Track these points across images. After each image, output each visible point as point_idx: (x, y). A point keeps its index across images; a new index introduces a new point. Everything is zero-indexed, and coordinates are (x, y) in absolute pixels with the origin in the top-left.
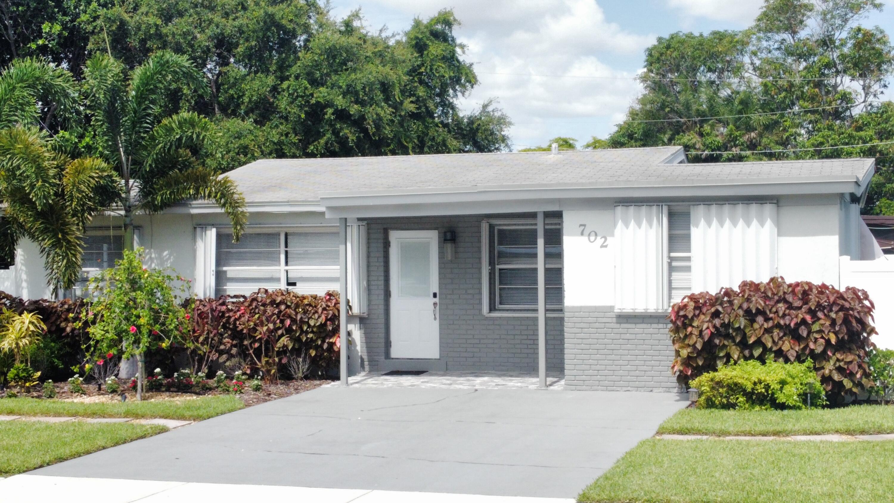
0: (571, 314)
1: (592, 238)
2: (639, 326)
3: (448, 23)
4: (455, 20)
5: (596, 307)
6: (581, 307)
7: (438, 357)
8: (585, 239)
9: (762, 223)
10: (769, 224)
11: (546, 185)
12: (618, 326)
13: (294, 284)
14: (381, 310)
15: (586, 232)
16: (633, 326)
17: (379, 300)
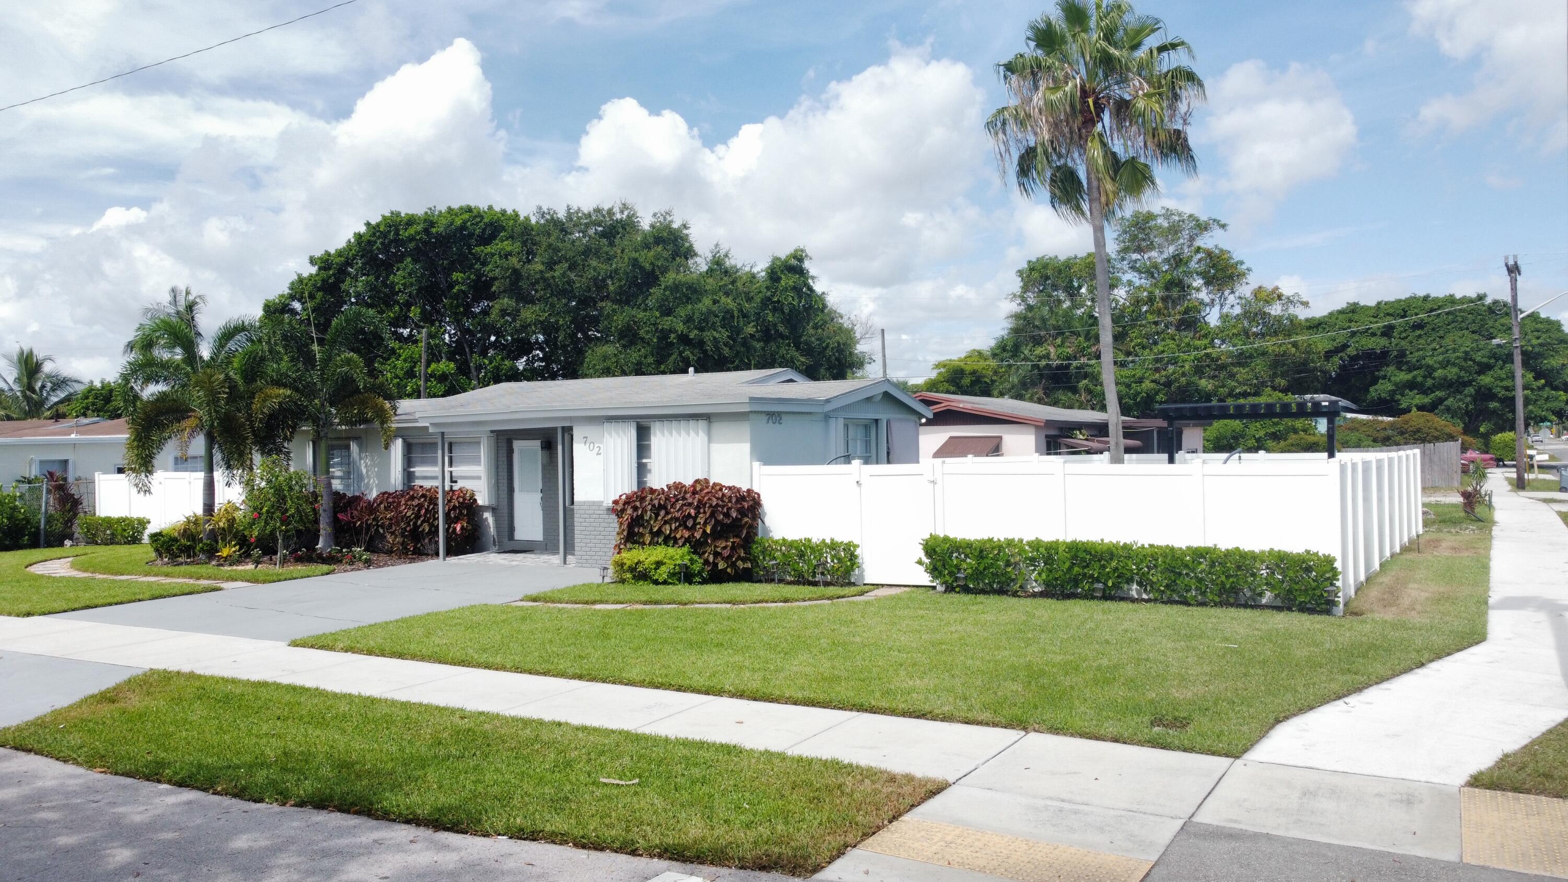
0: (578, 507)
1: (591, 447)
3: (801, 260)
4: (806, 256)
5: (593, 502)
6: (586, 502)
7: (541, 539)
8: (586, 447)
12: (607, 517)
13: (456, 482)
14: (505, 502)
15: (588, 441)
17: (504, 495)
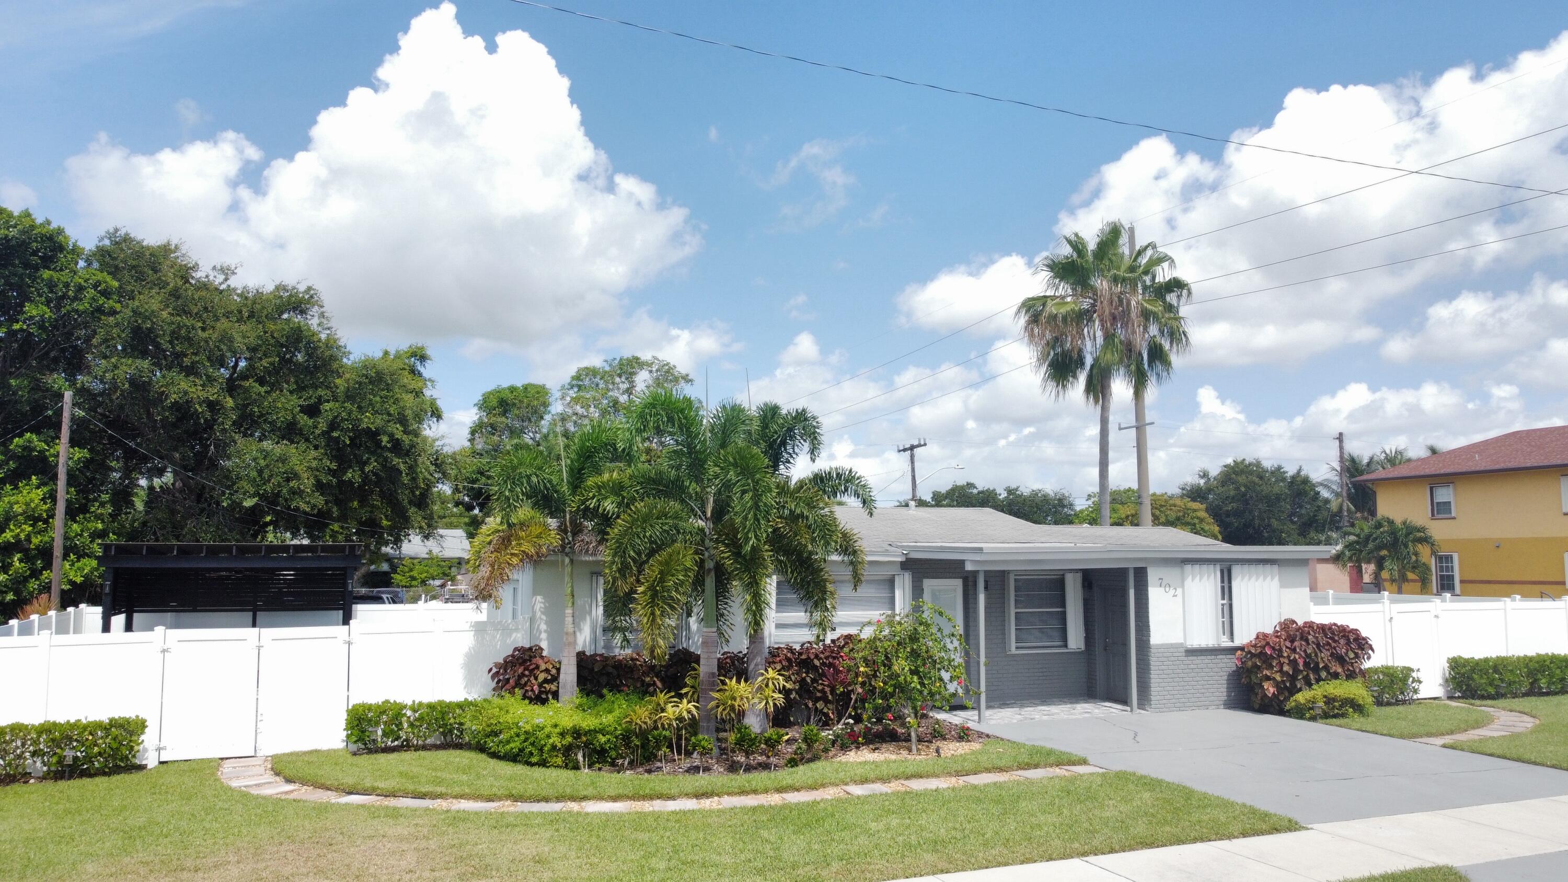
0: (1156, 651)
1: (1167, 589)
2: (1199, 658)
5: (1172, 644)
6: (1162, 645)
8: (1162, 589)
9: (1272, 579)
10: (1277, 579)
11: (1154, 547)
12: (1186, 658)
15: (1163, 585)
16: (1195, 658)
